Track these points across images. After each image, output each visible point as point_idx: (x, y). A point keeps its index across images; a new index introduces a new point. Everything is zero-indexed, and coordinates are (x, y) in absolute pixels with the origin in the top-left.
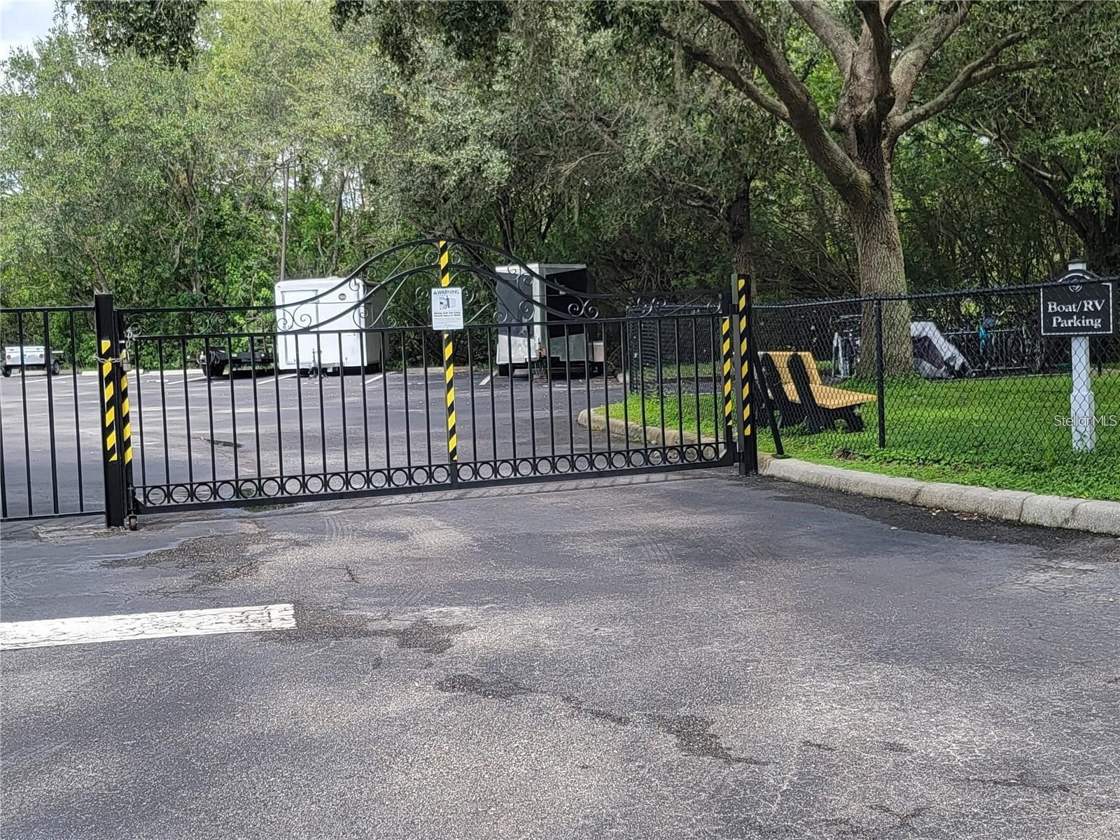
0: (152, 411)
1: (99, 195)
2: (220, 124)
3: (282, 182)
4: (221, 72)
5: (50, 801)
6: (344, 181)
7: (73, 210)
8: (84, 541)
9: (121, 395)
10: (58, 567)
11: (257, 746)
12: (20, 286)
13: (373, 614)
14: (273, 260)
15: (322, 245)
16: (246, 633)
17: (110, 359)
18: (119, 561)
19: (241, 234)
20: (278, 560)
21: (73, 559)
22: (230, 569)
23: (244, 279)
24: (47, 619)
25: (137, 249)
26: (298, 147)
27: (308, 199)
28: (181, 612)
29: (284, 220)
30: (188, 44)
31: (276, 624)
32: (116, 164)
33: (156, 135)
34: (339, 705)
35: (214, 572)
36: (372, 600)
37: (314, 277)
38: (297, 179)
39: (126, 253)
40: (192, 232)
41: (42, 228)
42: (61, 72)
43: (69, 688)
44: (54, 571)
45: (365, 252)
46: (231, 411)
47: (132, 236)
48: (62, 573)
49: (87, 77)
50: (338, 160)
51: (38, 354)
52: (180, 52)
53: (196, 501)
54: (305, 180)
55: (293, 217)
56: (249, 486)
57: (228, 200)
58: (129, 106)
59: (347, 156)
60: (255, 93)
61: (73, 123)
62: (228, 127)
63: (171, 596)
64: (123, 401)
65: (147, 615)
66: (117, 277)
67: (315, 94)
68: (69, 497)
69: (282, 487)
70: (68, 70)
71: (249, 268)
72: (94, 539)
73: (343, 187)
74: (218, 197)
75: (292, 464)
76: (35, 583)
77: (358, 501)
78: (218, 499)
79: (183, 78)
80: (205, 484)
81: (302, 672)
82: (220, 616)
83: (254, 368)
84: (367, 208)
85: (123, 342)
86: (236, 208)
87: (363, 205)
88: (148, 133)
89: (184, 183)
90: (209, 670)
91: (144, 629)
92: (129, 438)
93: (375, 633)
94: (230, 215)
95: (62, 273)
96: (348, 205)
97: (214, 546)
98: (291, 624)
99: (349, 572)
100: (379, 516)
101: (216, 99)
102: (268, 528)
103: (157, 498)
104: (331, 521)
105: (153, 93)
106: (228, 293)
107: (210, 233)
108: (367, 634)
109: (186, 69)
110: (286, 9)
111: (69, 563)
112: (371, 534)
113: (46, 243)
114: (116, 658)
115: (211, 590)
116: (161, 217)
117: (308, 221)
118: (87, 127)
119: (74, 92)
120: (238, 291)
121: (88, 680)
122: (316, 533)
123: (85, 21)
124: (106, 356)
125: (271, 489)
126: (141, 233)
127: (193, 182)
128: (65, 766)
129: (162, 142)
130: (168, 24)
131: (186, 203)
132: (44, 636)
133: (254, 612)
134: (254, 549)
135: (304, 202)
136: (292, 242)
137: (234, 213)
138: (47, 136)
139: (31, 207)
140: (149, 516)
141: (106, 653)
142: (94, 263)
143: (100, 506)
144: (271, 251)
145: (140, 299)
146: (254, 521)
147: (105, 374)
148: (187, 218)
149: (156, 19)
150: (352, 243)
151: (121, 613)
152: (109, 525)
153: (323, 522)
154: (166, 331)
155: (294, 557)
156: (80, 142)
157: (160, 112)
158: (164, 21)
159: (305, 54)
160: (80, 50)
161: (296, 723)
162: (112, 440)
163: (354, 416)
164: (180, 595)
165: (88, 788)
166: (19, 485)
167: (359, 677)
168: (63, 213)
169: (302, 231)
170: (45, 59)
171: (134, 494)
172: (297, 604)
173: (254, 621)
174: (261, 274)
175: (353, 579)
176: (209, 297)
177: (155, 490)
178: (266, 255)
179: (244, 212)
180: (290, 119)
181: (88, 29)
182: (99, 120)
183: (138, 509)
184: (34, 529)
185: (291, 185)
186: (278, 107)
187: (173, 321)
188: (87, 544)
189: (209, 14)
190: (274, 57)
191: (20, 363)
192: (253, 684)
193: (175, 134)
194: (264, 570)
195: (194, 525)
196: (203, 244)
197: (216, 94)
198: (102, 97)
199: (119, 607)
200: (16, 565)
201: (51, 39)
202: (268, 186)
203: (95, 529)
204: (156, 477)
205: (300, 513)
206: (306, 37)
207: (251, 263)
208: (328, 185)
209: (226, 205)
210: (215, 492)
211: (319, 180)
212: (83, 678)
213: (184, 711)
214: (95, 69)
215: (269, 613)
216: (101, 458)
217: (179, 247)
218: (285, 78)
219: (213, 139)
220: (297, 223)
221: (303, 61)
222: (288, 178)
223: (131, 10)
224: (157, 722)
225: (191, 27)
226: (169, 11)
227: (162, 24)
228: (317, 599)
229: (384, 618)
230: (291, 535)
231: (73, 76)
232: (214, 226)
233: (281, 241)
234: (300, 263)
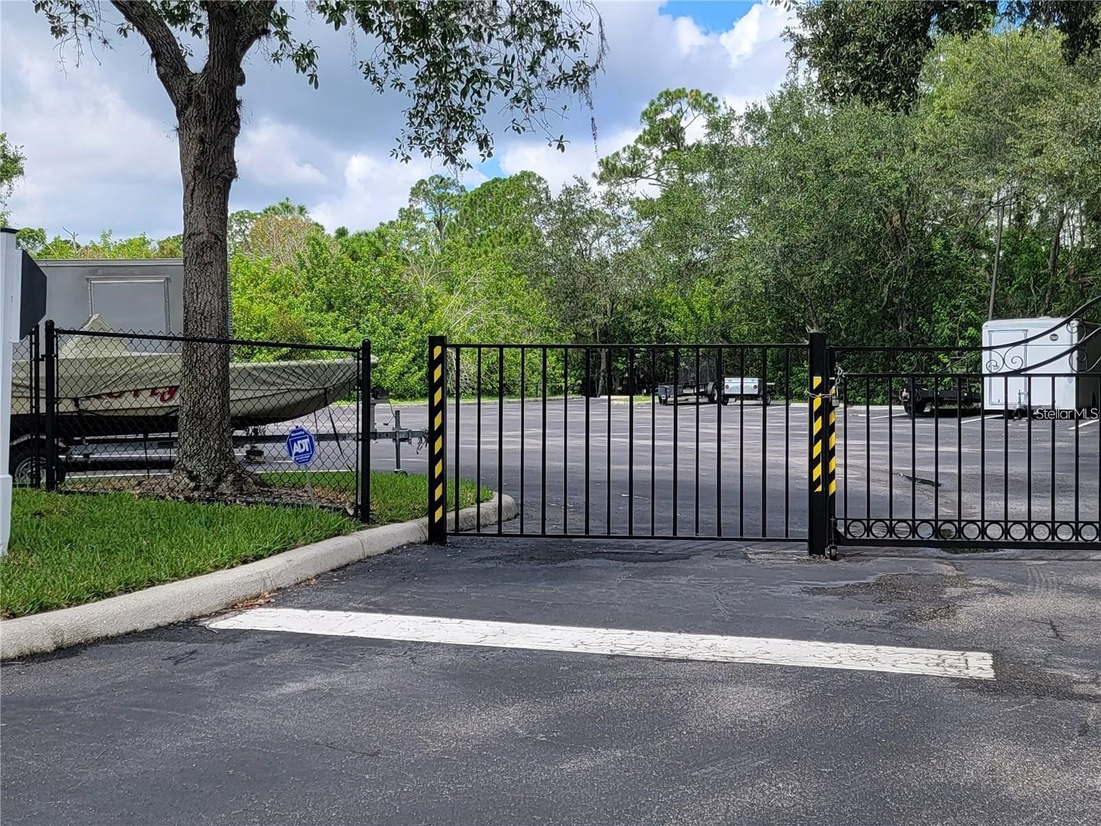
0: (857, 445)
1: (816, 237)
2: (937, 164)
3: (996, 220)
4: (941, 114)
5: (753, 814)
6: (1063, 217)
7: (791, 252)
8: (787, 566)
9: (828, 429)
10: (764, 588)
11: (952, 797)
12: (740, 322)
13: (1079, 676)
14: (982, 299)
15: (1034, 284)
16: (942, 677)
17: (820, 395)
18: (819, 589)
19: (950, 272)
20: (977, 606)
21: (777, 582)
22: (927, 609)
23: (950, 318)
24: (753, 636)
25: (848, 288)
26: (1015, 184)
27: (1023, 236)
28: (878, 647)
29: (996, 258)
30: (911, 89)
31: (973, 673)
32: (833, 208)
33: (874, 178)
34: (1041, 769)
35: (911, 610)
36: (1078, 661)
37: (1023, 317)
38: (1012, 217)
39: (838, 292)
40: (902, 272)
41: (763, 269)
42: (789, 123)
43: (772, 707)
44: (760, 591)
45: (1081, 291)
46: (934, 449)
47: (843, 277)
48: (767, 595)
49: (813, 127)
50: (1059, 197)
51: (753, 385)
52: (903, 97)
53: (894, 537)
54: (1020, 218)
55: (1005, 255)
56: (947, 526)
57: (939, 240)
58: (850, 152)
59: (1068, 193)
60: (974, 133)
61: (797, 170)
62: (944, 167)
63: (868, 629)
64: (831, 435)
65: (845, 645)
66: (828, 316)
67: (1038, 131)
68: (776, 522)
69: (983, 531)
70: (796, 120)
71: (957, 307)
72: (797, 565)
73: (1061, 225)
74: (930, 235)
75: (995, 507)
76: (744, 601)
77: (1064, 553)
78: (917, 538)
79: (903, 122)
80: (904, 521)
81: (1001, 727)
82: (916, 656)
83: (960, 407)
84: (1086, 246)
85: (834, 378)
86: (947, 247)
87: (1082, 243)
88: (866, 177)
89: (897, 224)
90: (904, 709)
91: (841, 659)
92: (834, 470)
93: (1082, 697)
94: (940, 255)
95: (777, 310)
96: (1065, 241)
97: (911, 585)
98: (989, 674)
99: (1054, 628)
100: (1087, 571)
101: (935, 140)
102: (967, 572)
103: (857, 531)
104: (1034, 571)
105: (873, 138)
106: (933, 331)
107: (919, 272)
108: (1073, 697)
109: (907, 113)
110: (1013, 47)
111: (774, 585)
112: (1078, 590)
113: (765, 283)
114: (815, 684)
115: (908, 628)
116: (873, 257)
117: (1022, 260)
118: (810, 174)
119: (800, 141)
120: (944, 329)
121: (789, 701)
122: (1018, 582)
123: (815, 75)
124: (817, 391)
125: (972, 532)
126: (852, 273)
127: (906, 223)
128: (765, 781)
129: (879, 185)
130: (894, 71)
131: (898, 242)
132: (750, 653)
133: (951, 656)
134: (952, 592)
135: (1018, 240)
136: (1003, 281)
137: (945, 252)
138: (773, 183)
139: (755, 249)
140: (848, 548)
141: (806, 677)
142: (807, 302)
143: (804, 533)
144: (980, 290)
145: (848, 336)
146: (953, 564)
147: (815, 408)
148: (897, 258)
149: (883, 66)
150: (1068, 282)
151: (820, 640)
152: (810, 554)
153: (1026, 571)
154: (870, 367)
155: (995, 605)
156: (802, 188)
157: (878, 155)
158: (890, 68)
159: (1030, 90)
160: (808, 102)
161: (994, 780)
162: (818, 472)
163: (1065, 461)
164: (877, 629)
165: (787, 808)
166: (732, 507)
167: (1063, 743)
168: (783, 254)
169: (1014, 269)
170: (776, 112)
171: (836, 525)
172: (996, 655)
173: (951, 666)
174: (968, 313)
175: (1058, 636)
176: (914, 335)
177: (854, 523)
178: (974, 294)
179: (954, 251)
180: (1010, 157)
181: (819, 80)
182: (821, 166)
183: (840, 540)
184: (744, 550)
185: (1005, 223)
186: (997, 145)
187: (878, 357)
188: (790, 569)
189: (933, 58)
190: (997, 95)
191: (740, 393)
192: (950, 731)
193: (892, 177)
194: (962, 615)
195: (891, 560)
196: (912, 282)
197: (935, 136)
198: (825, 144)
199: (818, 633)
200: (727, 582)
201: (782, 94)
202: (981, 225)
203: (798, 555)
204: (857, 510)
205: (1001, 559)
206: (1032, 74)
207: (959, 301)
208: (1045, 223)
209: (937, 244)
210: (914, 530)
211: (1036, 217)
212: (784, 699)
213: (879, 747)
214: (821, 119)
215: (966, 660)
216: (807, 487)
217: (887, 286)
218: (1007, 116)
219: (928, 180)
220: (1009, 262)
221: (1027, 97)
222: (1003, 216)
223: (860, 60)
224: (852, 754)
225: (916, 72)
226: (895, 58)
227: (889, 72)
228: (1018, 652)
229: (1092, 683)
230: (991, 582)
231: (800, 126)
232: (924, 265)
233: (991, 279)
234: (1011, 302)
